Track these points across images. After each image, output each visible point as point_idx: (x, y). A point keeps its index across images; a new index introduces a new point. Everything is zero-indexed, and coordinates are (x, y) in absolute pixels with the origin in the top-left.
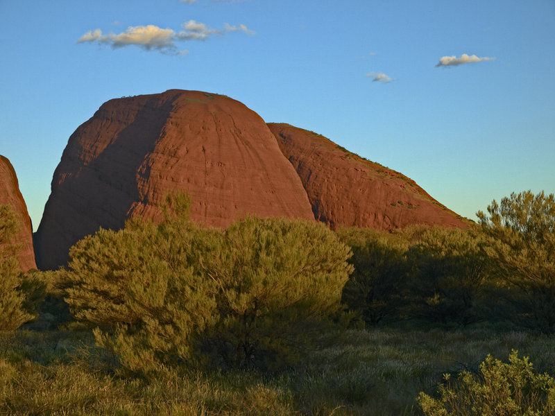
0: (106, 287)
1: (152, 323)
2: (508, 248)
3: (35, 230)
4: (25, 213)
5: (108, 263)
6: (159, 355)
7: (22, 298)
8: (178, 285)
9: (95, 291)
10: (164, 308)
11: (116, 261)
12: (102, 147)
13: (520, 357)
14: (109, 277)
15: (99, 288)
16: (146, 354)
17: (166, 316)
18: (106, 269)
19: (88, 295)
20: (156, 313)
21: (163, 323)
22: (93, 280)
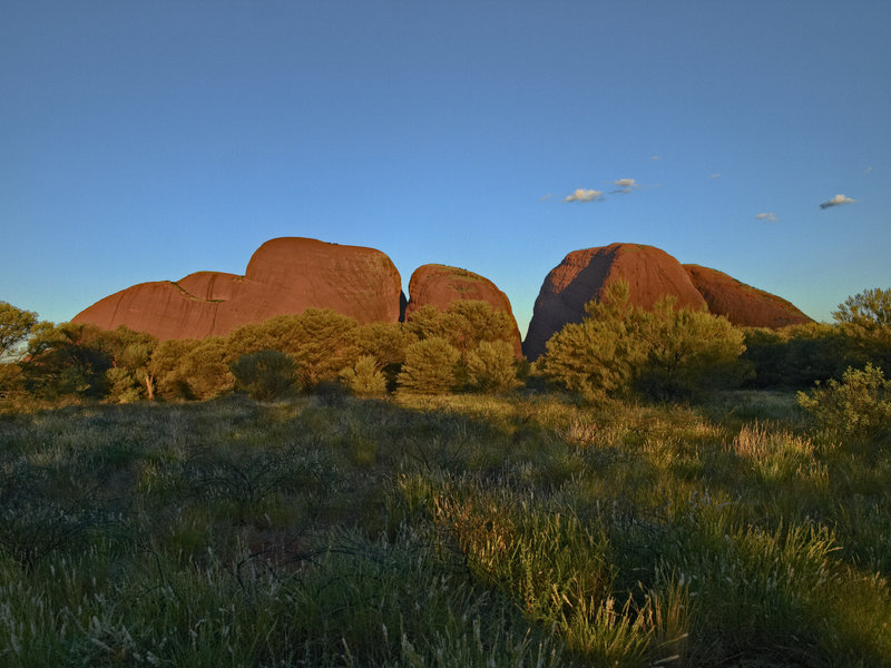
0: (571, 361)
1: (604, 372)
2: (864, 329)
3: (523, 340)
4: (517, 329)
5: (573, 346)
6: (609, 393)
7: (516, 371)
8: (623, 347)
9: (564, 364)
10: (613, 361)
11: (578, 343)
12: (567, 283)
13: (874, 367)
14: (574, 355)
15: (566, 362)
16: (601, 392)
17: (614, 366)
18: (571, 349)
19: (560, 367)
20: (607, 364)
21: (612, 371)
22: (563, 357)
